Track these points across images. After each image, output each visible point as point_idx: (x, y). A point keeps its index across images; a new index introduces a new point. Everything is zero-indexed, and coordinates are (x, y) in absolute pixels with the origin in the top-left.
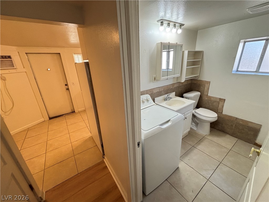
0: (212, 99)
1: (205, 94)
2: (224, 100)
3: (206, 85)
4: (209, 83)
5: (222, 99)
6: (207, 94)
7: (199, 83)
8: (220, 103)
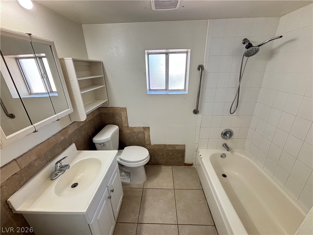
0: (135, 130)
1: (125, 125)
2: (148, 129)
3: (122, 113)
4: (125, 109)
5: (146, 128)
6: (127, 125)
7: (111, 112)
8: (145, 133)
